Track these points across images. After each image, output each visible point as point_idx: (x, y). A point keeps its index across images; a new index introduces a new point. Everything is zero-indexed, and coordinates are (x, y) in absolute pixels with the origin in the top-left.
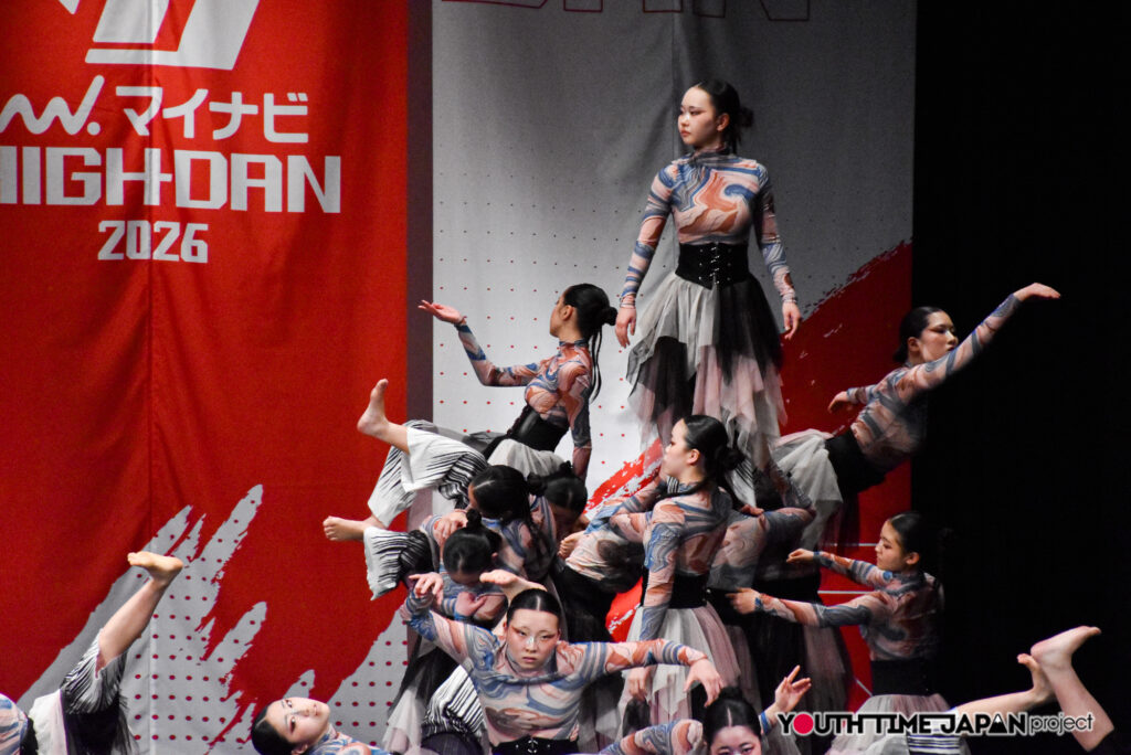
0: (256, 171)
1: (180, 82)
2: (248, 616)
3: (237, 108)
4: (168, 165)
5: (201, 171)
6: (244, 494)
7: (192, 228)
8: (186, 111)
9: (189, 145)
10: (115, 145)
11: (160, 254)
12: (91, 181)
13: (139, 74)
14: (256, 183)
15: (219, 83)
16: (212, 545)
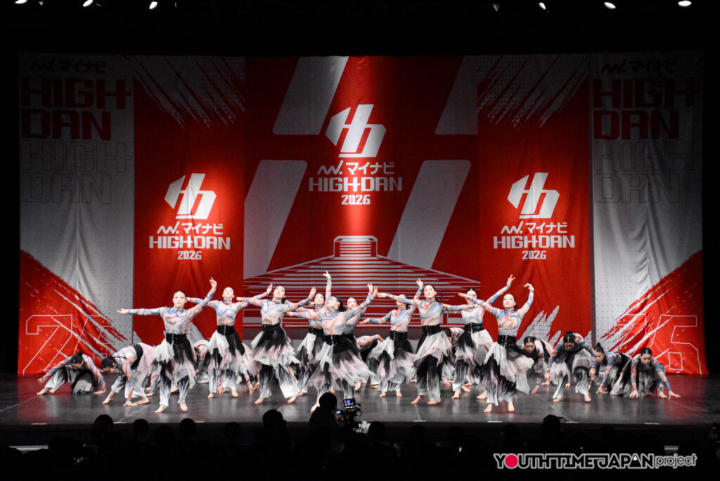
0: (556, 239)
1: (540, 222)
2: (557, 334)
3: (552, 226)
4: (537, 239)
5: (544, 240)
6: (555, 308)
7: (542, 252)
8: (541, 228)
9: (541, 234)
10: (526, 235)
11: (536, 258)
12: (521, 243)
13: (530, 220)
14: (556, 242)
15: (548, 221)
16: (549, 319)
